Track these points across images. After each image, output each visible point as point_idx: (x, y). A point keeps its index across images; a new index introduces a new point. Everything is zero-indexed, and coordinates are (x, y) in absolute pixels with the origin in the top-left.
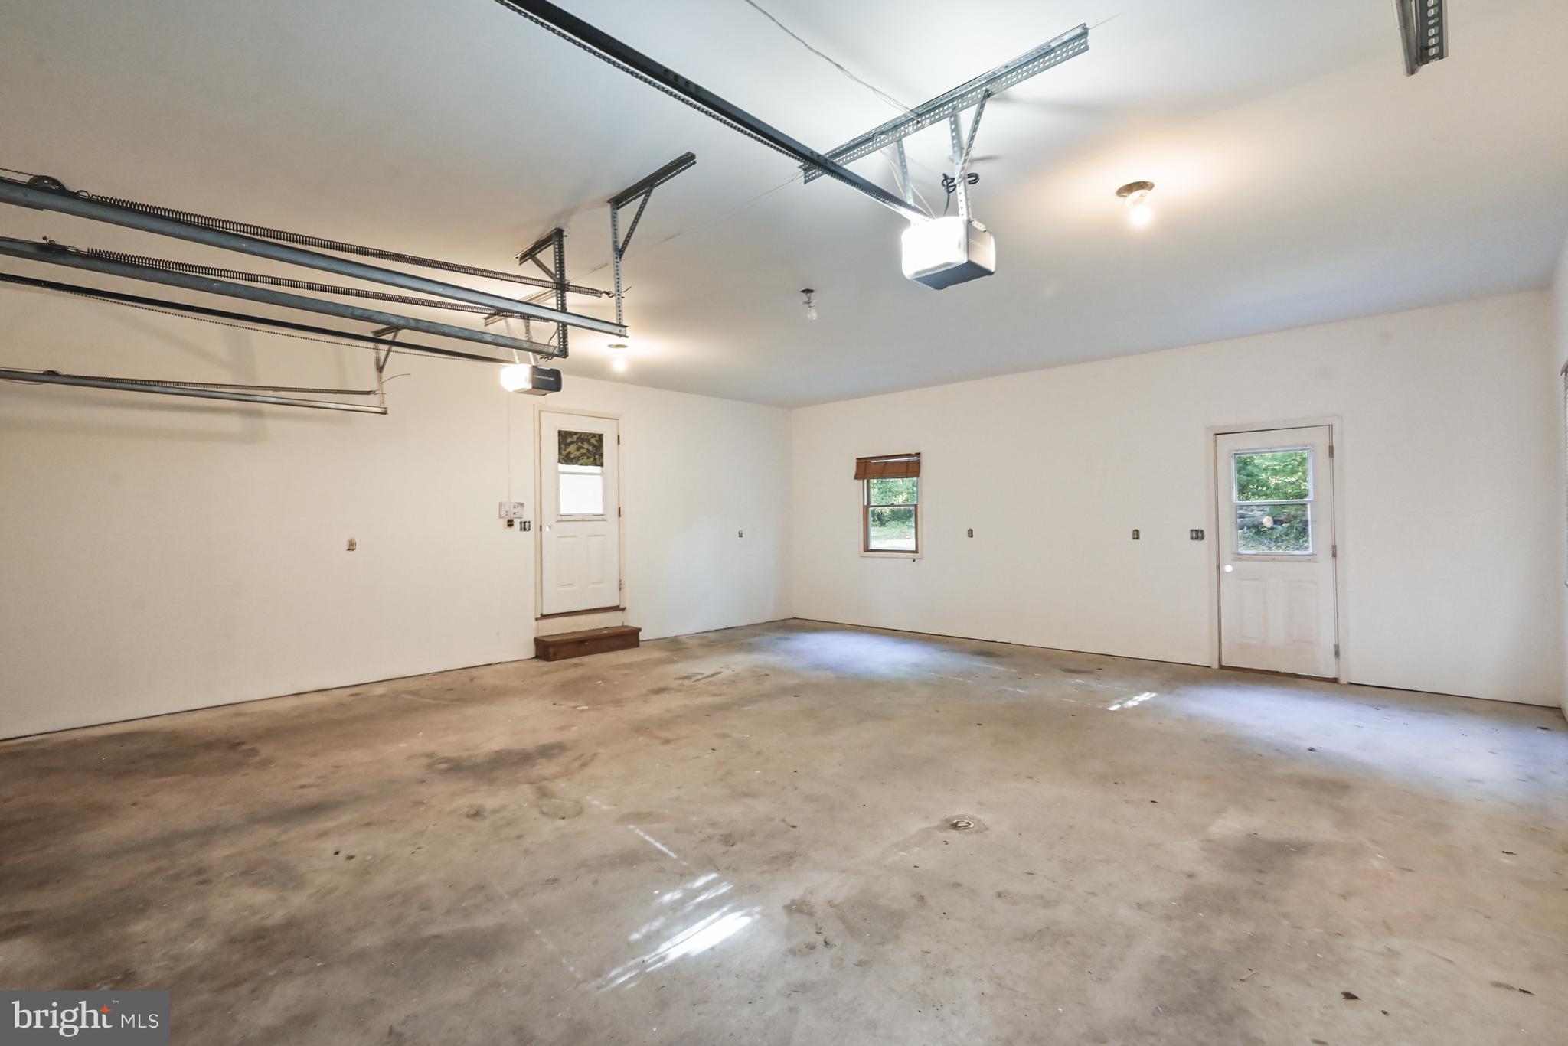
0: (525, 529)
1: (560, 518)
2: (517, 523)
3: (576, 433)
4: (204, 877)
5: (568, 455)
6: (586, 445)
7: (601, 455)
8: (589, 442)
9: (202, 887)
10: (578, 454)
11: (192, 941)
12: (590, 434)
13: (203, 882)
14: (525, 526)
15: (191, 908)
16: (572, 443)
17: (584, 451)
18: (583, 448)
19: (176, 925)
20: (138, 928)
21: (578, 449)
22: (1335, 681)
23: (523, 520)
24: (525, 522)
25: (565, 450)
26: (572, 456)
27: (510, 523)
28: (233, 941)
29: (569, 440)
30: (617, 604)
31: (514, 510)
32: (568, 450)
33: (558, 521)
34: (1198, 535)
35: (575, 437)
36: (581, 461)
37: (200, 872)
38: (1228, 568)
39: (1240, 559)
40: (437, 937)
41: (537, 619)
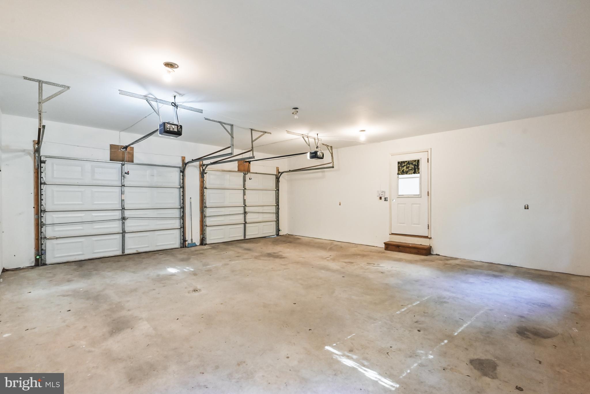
0: (386, 200)
1: (398, 196)
2: (383, 198)
3: (406, 162)
5: (403, 171)
6: (411, 166)
7: (418, 169)
8: (412, 164)
10: (407, 170)
12: (413, 161)
14: (386, 199)
16: (404, 166)
17: (410, 168)
18: (410, 167)
21: (407, 168)
23: (385, 197)
24: (386, 198)
25: (402, 169)
26: (405, 171)
27: (381, 198)
29: (403, 165)
30: (427, 236)
31: (382, 194)
32: (403, 169)
33: (397, 198)
35: (406, 163)
36: (409, 173)
41: (390, 234)
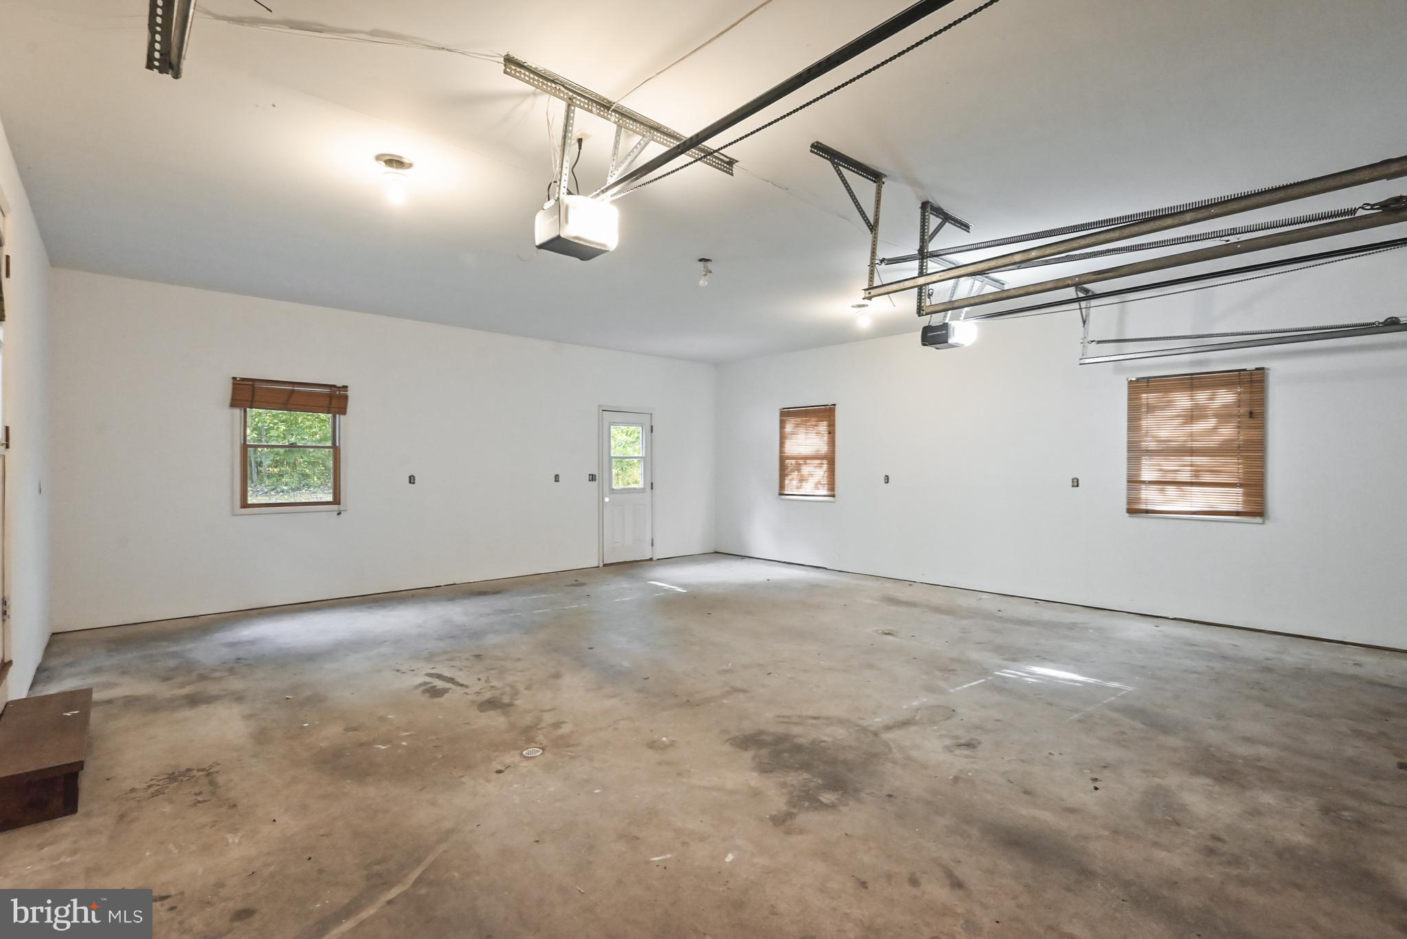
4: (1211, 844)
9: (1222, 834)
11: (1269, 803)
13: (1219, 839)
15: (1249, 826)
19: (1270, 822)
20: (1300, 838)
22: (651, 559)
28: (1243, 787)
34: (593, 478)
37: (1211, 852)
38: (607, 500)
39: (613, 493)
40: (1143, 723)
